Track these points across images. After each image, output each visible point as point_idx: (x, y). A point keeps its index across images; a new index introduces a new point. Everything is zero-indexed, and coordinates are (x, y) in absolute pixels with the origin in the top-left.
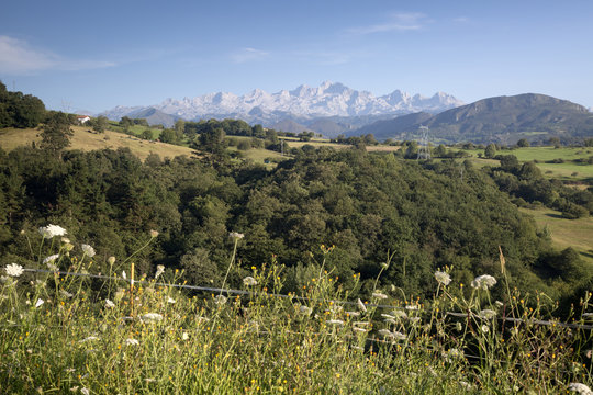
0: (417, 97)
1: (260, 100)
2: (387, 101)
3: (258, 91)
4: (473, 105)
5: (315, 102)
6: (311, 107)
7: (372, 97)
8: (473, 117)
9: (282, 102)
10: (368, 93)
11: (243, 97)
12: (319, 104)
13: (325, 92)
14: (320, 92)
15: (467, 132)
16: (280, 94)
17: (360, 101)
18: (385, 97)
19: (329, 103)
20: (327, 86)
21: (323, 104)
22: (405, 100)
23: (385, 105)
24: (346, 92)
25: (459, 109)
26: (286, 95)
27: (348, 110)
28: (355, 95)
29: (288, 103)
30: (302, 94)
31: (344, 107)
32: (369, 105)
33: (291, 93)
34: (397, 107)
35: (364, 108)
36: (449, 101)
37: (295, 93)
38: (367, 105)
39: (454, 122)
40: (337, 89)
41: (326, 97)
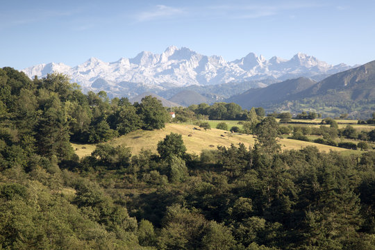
0: (273, 60)
1: (97, 70)
2: (241, 66)
3: (94, 60)
4: (362, 68)
5: (159, 70)
6: (156, 76)
7: (223, 62)
8: (364, 81)
9: (122, 72)
10: (218, 58)
11: (77, 68)
12: (165, 72)
13: (170, 58)
14: (165, 59)
15: (361, 98)
16: (118, 62)
17: (211, 66)
18: (237, 61)
19: (176, 71)
20: (172, 52)
21: (170, 72)
22: (261, 64)
23: (238, 70)
24: (193, 57)
25: (346, 73)
26: (126, 64)
27: (198, 77)
28: (204, 60)
29: (129, 72)
30: (143, 61)
31: (193, 74)
32: (221, 71)
33: (131, 61)
34: (253, 72)
35: (215, 75)
36: (311, 63)
37: (136, 61)
38: (218, 72)
39: (341, 88)
40: (183, 54)
41: (172, 65)
